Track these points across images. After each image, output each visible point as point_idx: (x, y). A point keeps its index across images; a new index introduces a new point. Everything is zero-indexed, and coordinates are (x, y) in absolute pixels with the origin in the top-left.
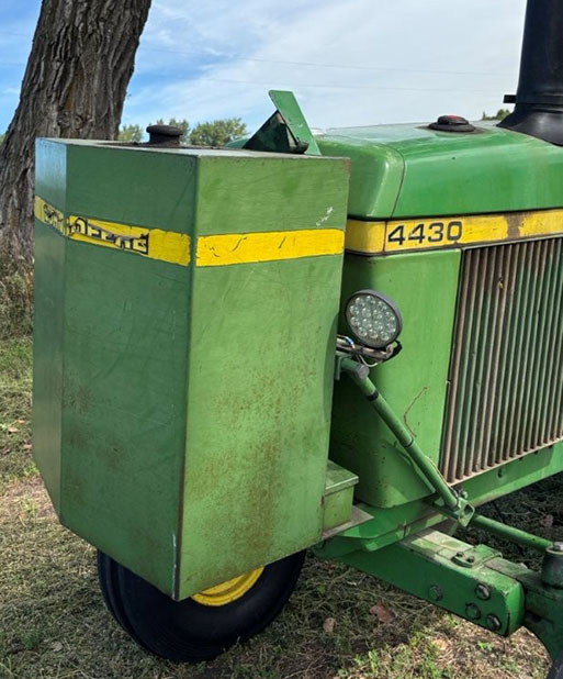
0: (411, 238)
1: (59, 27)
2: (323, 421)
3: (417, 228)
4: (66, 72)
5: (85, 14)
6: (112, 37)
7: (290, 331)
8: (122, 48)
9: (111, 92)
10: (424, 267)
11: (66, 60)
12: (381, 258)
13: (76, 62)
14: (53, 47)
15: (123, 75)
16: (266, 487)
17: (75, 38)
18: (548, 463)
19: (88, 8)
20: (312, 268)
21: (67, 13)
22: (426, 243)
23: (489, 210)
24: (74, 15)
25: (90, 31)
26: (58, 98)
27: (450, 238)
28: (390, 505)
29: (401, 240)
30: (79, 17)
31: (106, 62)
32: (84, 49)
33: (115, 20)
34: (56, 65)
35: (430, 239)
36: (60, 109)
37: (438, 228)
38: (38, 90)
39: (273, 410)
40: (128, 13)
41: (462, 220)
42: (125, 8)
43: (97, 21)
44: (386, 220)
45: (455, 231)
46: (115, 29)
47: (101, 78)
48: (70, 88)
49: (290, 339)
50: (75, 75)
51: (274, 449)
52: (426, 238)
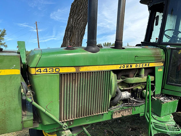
0: (43, 71)
1: (70, 26)
2: (19, 106)
3: (45, 69)
4: (71, 34)
5: (74, 23)
6: (80, 27)
7: (6, 89)
8: (82, 29)
9: (79, 38)
10: (48, 77)
11: (71, 32)
12: (35, 75)
13: (73, 32)
14: (69, 29)
15: (82, 35)
16: (4, 119)
17: (72, 28)
18: (102, 118)
19: (75, 22)
20: (11, 77)
21: (71, 23)
22: (48, 72)
23: (68, 66)
24: (72, 23)
25: (75, 26)
26: (69, 39)
27: (56, 71)
28: (46, 124)
29: (41, 72)
30: (73, 24)
31: (79, 32)
32: (74, 30)
33: (80, 24)
34: (69, 33)
35: (49, 72)
36: (70, 41)
37: (52, 69)
38: (66, 38)
39: (3, 104)
40: (83, 22)
41: (60, 68)
42: (82, 22)
43: (77, 24)
44: (35, 68)
45: (57, 70)
46: (80, 26)
47: (78, 35)
48: (72, 37)
49: (6, 91)
50: (73, 35)
51: (5, 111)
52: (48, 71)
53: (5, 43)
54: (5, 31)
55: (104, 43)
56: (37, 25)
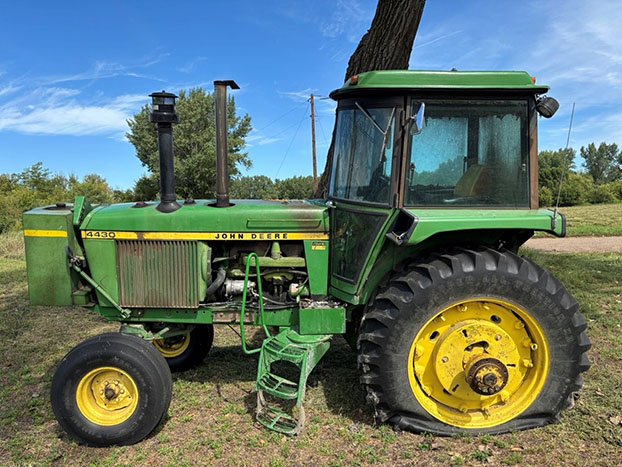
0: (94, 235)
3: (97, 233)
10: (100, 244)
12: (85, 239)
20: (58, 239)
22: (101, 237)
27: (111, 236)
28: (101, 305)
29: (91, 236)
37: (105, 234)
41: (115, 232)
44: (86, 230)
53: (245, 155)
54: (248, 120)
55: (586, 147)
56: (312, 105)
